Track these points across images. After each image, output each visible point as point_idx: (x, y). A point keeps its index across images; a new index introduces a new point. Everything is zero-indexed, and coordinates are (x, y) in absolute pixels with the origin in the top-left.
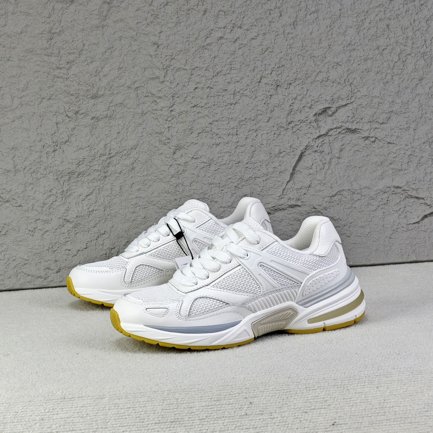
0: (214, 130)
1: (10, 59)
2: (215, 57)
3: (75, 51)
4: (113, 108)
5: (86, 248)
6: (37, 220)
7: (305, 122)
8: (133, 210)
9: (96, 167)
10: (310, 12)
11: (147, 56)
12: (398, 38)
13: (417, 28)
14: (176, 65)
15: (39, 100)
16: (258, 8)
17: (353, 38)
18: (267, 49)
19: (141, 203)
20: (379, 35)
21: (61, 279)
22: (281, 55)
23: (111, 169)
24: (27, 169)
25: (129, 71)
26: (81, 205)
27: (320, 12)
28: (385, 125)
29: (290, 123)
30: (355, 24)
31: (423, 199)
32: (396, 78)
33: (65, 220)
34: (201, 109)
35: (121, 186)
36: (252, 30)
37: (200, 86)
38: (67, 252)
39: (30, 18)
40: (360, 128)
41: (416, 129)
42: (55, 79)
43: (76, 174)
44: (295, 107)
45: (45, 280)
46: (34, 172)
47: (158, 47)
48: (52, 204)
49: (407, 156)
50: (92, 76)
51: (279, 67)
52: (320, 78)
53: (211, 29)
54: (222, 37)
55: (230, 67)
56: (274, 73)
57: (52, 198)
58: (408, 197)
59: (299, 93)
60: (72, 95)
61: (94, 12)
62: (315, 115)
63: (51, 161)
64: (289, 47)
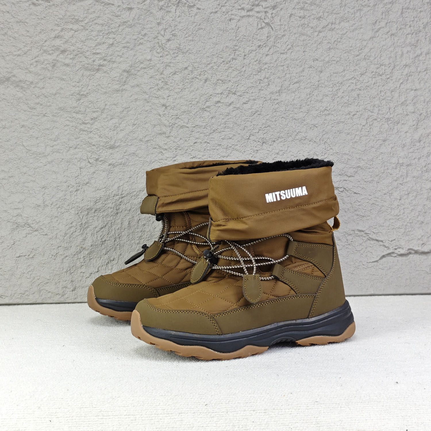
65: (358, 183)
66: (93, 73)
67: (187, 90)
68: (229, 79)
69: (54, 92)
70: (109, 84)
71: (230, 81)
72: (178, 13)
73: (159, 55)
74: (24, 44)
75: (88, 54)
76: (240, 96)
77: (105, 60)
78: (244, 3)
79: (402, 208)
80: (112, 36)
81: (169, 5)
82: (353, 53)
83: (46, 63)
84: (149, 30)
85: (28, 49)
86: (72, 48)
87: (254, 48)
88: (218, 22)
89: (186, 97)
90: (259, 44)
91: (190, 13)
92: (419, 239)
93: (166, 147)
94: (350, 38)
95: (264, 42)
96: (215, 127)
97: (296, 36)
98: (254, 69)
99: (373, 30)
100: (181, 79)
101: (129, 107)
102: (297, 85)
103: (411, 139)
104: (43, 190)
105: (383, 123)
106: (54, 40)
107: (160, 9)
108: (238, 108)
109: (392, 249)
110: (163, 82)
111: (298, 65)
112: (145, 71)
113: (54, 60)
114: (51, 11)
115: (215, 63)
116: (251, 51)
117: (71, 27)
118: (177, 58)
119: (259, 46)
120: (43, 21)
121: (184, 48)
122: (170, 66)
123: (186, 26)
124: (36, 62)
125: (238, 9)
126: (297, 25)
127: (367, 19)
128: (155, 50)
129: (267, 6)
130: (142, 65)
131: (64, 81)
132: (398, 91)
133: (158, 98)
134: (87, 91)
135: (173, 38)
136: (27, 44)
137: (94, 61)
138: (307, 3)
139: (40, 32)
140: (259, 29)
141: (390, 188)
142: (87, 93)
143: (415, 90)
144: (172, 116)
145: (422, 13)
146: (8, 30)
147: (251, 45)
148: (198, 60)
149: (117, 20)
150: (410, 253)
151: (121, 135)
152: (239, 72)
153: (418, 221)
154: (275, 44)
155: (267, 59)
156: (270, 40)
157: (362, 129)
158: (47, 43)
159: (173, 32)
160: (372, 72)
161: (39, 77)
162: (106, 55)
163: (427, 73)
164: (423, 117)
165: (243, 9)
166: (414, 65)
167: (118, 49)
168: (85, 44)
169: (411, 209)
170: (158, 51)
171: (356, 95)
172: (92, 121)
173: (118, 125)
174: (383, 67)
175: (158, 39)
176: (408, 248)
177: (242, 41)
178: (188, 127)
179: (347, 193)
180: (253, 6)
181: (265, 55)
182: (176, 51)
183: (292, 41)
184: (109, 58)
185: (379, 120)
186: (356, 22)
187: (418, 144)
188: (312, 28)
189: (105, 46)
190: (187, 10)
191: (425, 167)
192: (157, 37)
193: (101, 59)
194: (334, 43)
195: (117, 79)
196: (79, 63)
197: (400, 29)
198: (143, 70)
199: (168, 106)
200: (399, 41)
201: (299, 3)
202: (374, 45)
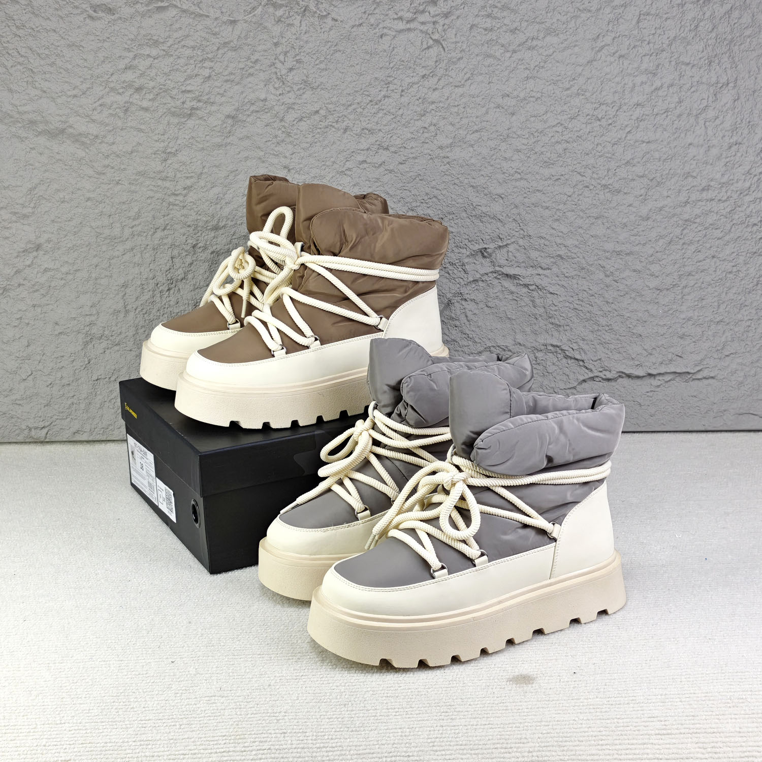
1: (120, 182)
3: (193, 174)
10: (472, 132)
12: (574, 167)
13: (600, 154)
15: (152, 230)
16: (409, 125)
17: (520, 165)
20: (552, 161)
24: (139, 310)
27: (485, 131)
28: (549, 271)
30: (525, 147)
31: (583, 361)
36: (400, 153)
39: (142, 134)
40: (519, 273)
42: (171, 207)
47: (289, 170)
50: (212, 204)
52: (478, 212)
53: (352, 151)
54: (365, 161)
58: (566, 358)
60: (189, 226)
61: (215, 128)
62: (468, 256)
63: (165, 301)
65: (556, 278)
66: (183, 120)
67: (318, 144)
68: (379, 128)
69: (130, 150)
70: (206, 135)
71: (380, 130)
72: (304, 28)
73: (278, 92)
74: (82, 79)
75: (174, 92)
76: (395, 153)
77: (199, 101)
78: (402, 10)
80: (207, 64)
81: (291, 14)
82: (561, 85)
83: (115, 106)
84: (261, 54)
85: (88, 86)
86: (152, 84)
87: (416, 79)
88: (364, 40)
89: (316, 155)
90: (424, 73)
91: (322, 27)
92: (633, 359)
95: (431, 71)
97: (479, 58)
98: (416, 112)
99: (593, 48)
100: (310, 128)
101: (237, 170)
102: (477, 135)
103: (636, 216)
104: (123, 289)
105: (597, 191)
106: (124, 72)
107: (278, 22)
108: (391, 171)
109: (596, 371)
110: (283, 132)
111: (479, 104)
112: (258, 115)
113: (125, 103)
114: (117, 28)
115: (358, 103)
116: (411, 84)
117: (147, 53)
118: (305, 96)
119: (423, 77)
120: (106, 45)
121: (314, 81)
122: (293, 109)
123: (316, 47)
124: (101, 105)
125: (394, 19)
126: (480, 42)
127: (585, 31)
128: (272, 84)
129: (437, 12)
130: (253, 108)
131: (143, 132)
132: (623, 144)
133: (277, 155)
134: (176, 147)
135: (298, 65)
136: (85, 79)
137: (183, 103)
138: (496, 7)
139: (103, 62)
140: (423, 50)
141: (601, 286)
142: (177, 151)
143: (648, 142)
145: (669, 21)
146: (56, 58)
147: (411, 75)
148: (334, 99)
149: (214, 40)
150: (620, 377)
151: (227, 210)
152: (393, 117)
154: (447, 73)
155: (435, 96)
156: (440, 66)
157: (566, 201)
158: (114, 78)
159: (298, 58)
160: (588, 115)
161: (107, 128)
162: (200, 94)
163: (667, 116)
164: (655, 183)
165: (401, 18)
166: (650, 103)
167: (217, 84)
168: (170, 77)
170: (276, 86)
171: (561, 151)
172: (186, 191)
173: (221, 195)
174: (604, 107)
175: (276, 68)
176: (618, 370)
177: (398, 69)
179: (540, 292)
180: (415, 13)
181: (431, 90)
182: (302, 86)
183: (471, 67)
184: (205, 98)
185: (591, 187)
186: (569, 36)
187: (645, 223)
188: (502, 46)
189: (199, 80)
190: (317, 23)
191: (651, 256)
192: (274, 64)
193: (193, 99)
194: (534, 69)
195: (218, 129)
196: (162, 106)
197: (634, 47)
198: (254, 114)
199: (293, 169)
200: (631, 66)
201: (485, 6)
202: (593, 72)
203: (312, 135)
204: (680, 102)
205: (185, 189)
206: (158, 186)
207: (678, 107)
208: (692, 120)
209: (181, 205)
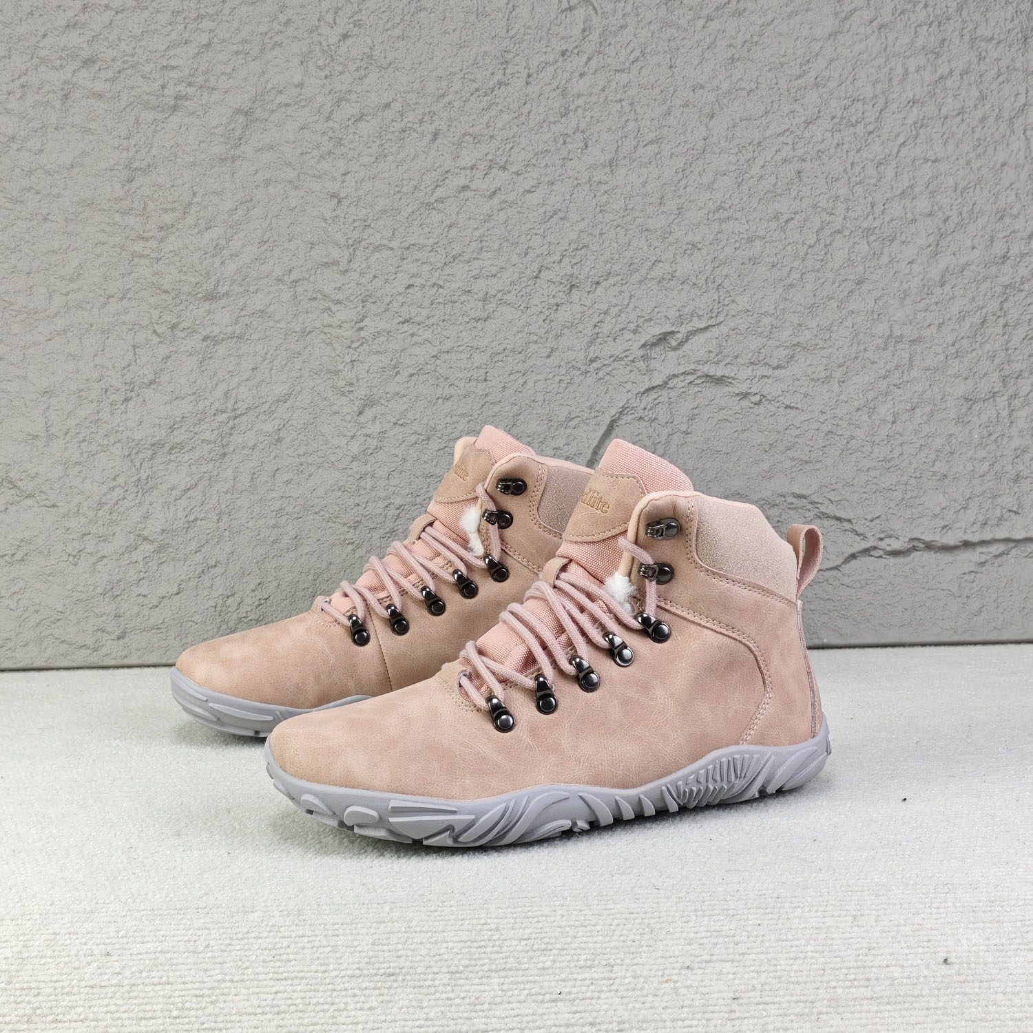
0: (441, 371)
1: (49, 217)
2: (450, 226)
3: (176, 205)
4: (247, 320)
5: (177, 594)
6: (85, 535)
7: (622, 359)
8: (274, 522)
9: (208, 436)
10: (645, 142)
11: (318, 220)
12: (817, 199)
13: (858, 179)
14: (372, 240)
15: (101, 299)
16: (541, 130)
17: (728, 196)
18: (555, 213)
19: (289, 509)
20: (779, 191)
21: (125, 653)
22: (583, 225)
23: (237, 439)
24: (73, 434)
25: (282, 248)
26: (172, 509)
27: (666, 141)
28: (783, 371)
29: (592, 361)
30: (734, 168)
31: (849, 521)
32: (810, 277)
33: (139, 536)
34: (418, 327)
35: (254, 473)
36: (527, 175)
37: (418, 281)
38: (141, 599)
39: (92, 137)
40: (732, 375)
41: (843, 382)
42: (136, 260)
43: (167, 447)
44: (606, 329)
45: (95, 653)
46: (85, 440)
47: (339, 202)
48: (116, 504)
49: (822, 435)
50: (207, 256)
51: (577, 249)
52: (657, 272)
53: (446, 169)
54: (468, 187)
55: (480, 246)
56: (566, 260)
57: (119, 492)
58: (820, 517)
59: (614, 301)
60: (166, 292)
61: (215, 130)
62: (644, 346)
63: (119, 420)
64: (598, 210)
65: (796, 383)
66: (160, 116)
67: (390, 158)
68: (491, 133)
69: (69, 163)
70: (201, 142)
71: (492, 137)
73: (323, 74)
75: (148, 68)
76: (518, 174)
77: (190, 84)
79: (898, 442)
80: (206, 24)
82: (788, 72)
84: (296, 10)
86: (111, 53)
87: (551, 57)
89: (386, 175)
90: (564, 48)
92: (935, 516)
93: (340, 296)
94: (780, 34)
95: (575, 45)
96: (457, 248)
97: (653, 28)
98: (551, 110)
99: (837, 14)
100: (376, 131)
101: (252, 200)
102: (655, 147)
103: (922, 280)
104: (44, 399)
105: (857, 239)
106: (64, 32)
108: (512, 204)
109: (872, 538)
110: (331, 138)
111: (655, 100)
112: (289, 111)
113: (65, 83)
115: (457, 92)
116: (543, 65)
118: (367, 81)
119: (563, 53)
121: (383, 55)
122: (347, 100)
124: (23, 86)
128: (313, 60)
130: (281, 99)
131: (93, 134)
132: (894, 163)
133: (320, 177)
134: (149, 160)
135: (356, 30)
137: (163, 87)
139: (31, 14)
140: (562, 12)
141: (871, 395)
142: (149, 166)
143: (935, 161)
144: (354, 221)
147: (544, 50)
148: (417, 85)
150: (915, 549)
151: (232, 267)
152: (513, 115)
153: (935, 474)
154: (602, 49)
155: (580, 85)
156: (591, 37)
157: (806, 254)
158: (48, 41)
159: (356, 18)
160: (833, 118)
161: (31, 124)
162: (192, 72)
163: (963, 120)
164: (951, 225)
166: (933, 99)
167: (221, 57)
168: (143, 43)
169: (918, 445)
170: (320, 63)
171: (793, 173)
172: (162, 233)
173: (223, 242)
174: (859, 105)
175: (319, 34)
176: (910, 536)
177: (522, 40)
178: (392, 249)
179: (768, 406)
181: (576, 75)
182: (363, 64)
183: (642, 40)
184: (200, 79)
185: (847, 233)
187: (938, 291)
189: (190, 50)
191: (953, 345)
192: (317, 27)
193: (180, 81)
194: (743, 46)
195: (220, 130)
196: (126, 91)
197: (902, 12)
198: (283, 109)
199: (346, 197)
200: (899, 42)
202: (839, 50)
203: (378, 143)
204: (983, 98)
205: (161, 228)
206: (114, 224)
207: (979, 107)
208: (1003, 127)
209: (154, 255)
